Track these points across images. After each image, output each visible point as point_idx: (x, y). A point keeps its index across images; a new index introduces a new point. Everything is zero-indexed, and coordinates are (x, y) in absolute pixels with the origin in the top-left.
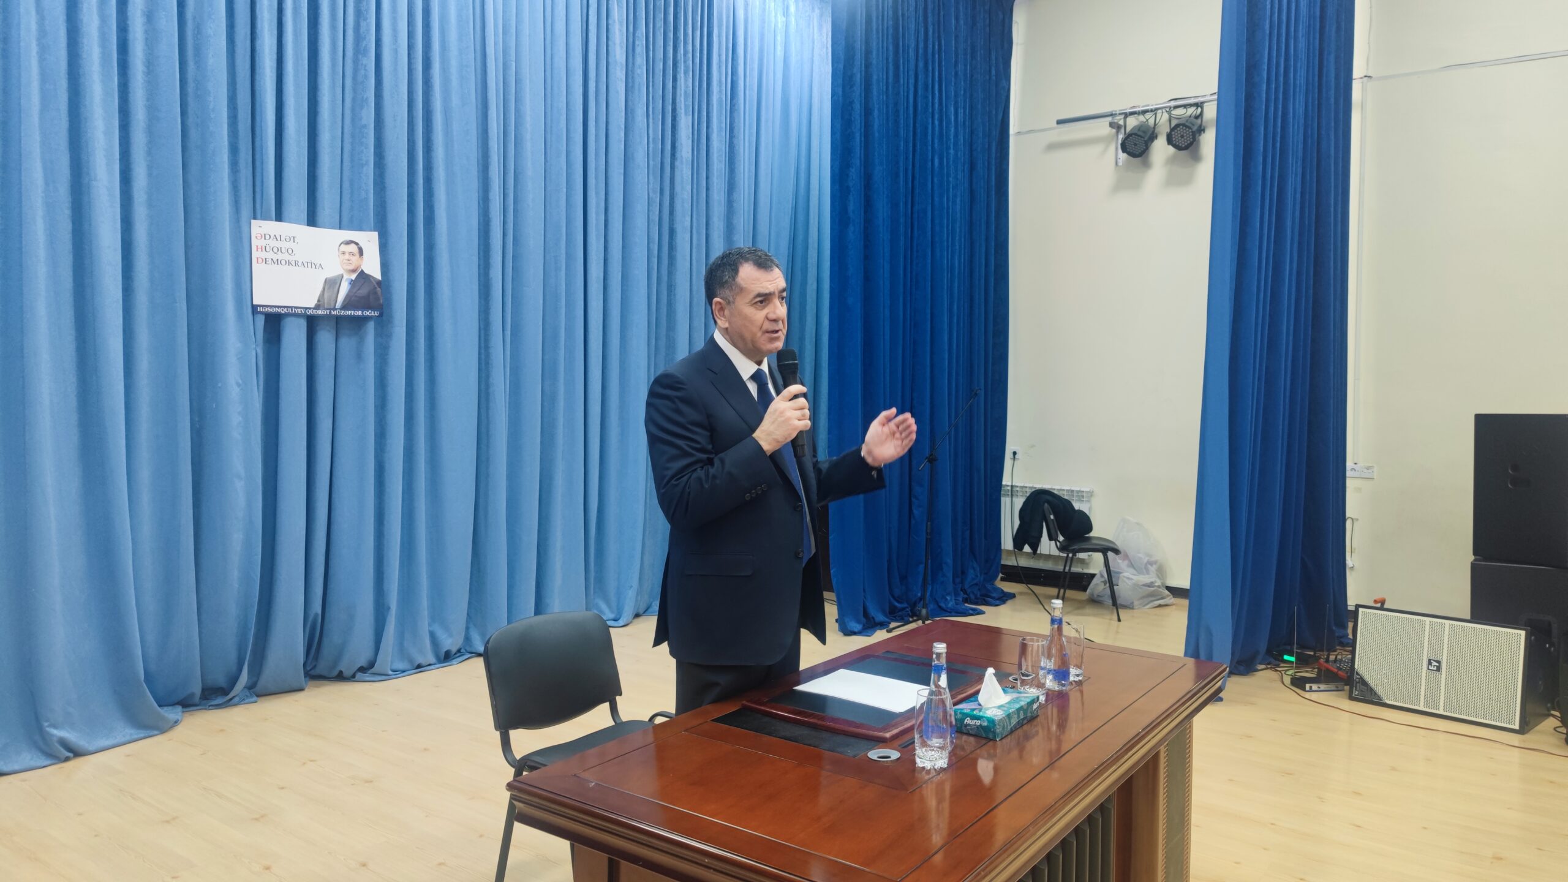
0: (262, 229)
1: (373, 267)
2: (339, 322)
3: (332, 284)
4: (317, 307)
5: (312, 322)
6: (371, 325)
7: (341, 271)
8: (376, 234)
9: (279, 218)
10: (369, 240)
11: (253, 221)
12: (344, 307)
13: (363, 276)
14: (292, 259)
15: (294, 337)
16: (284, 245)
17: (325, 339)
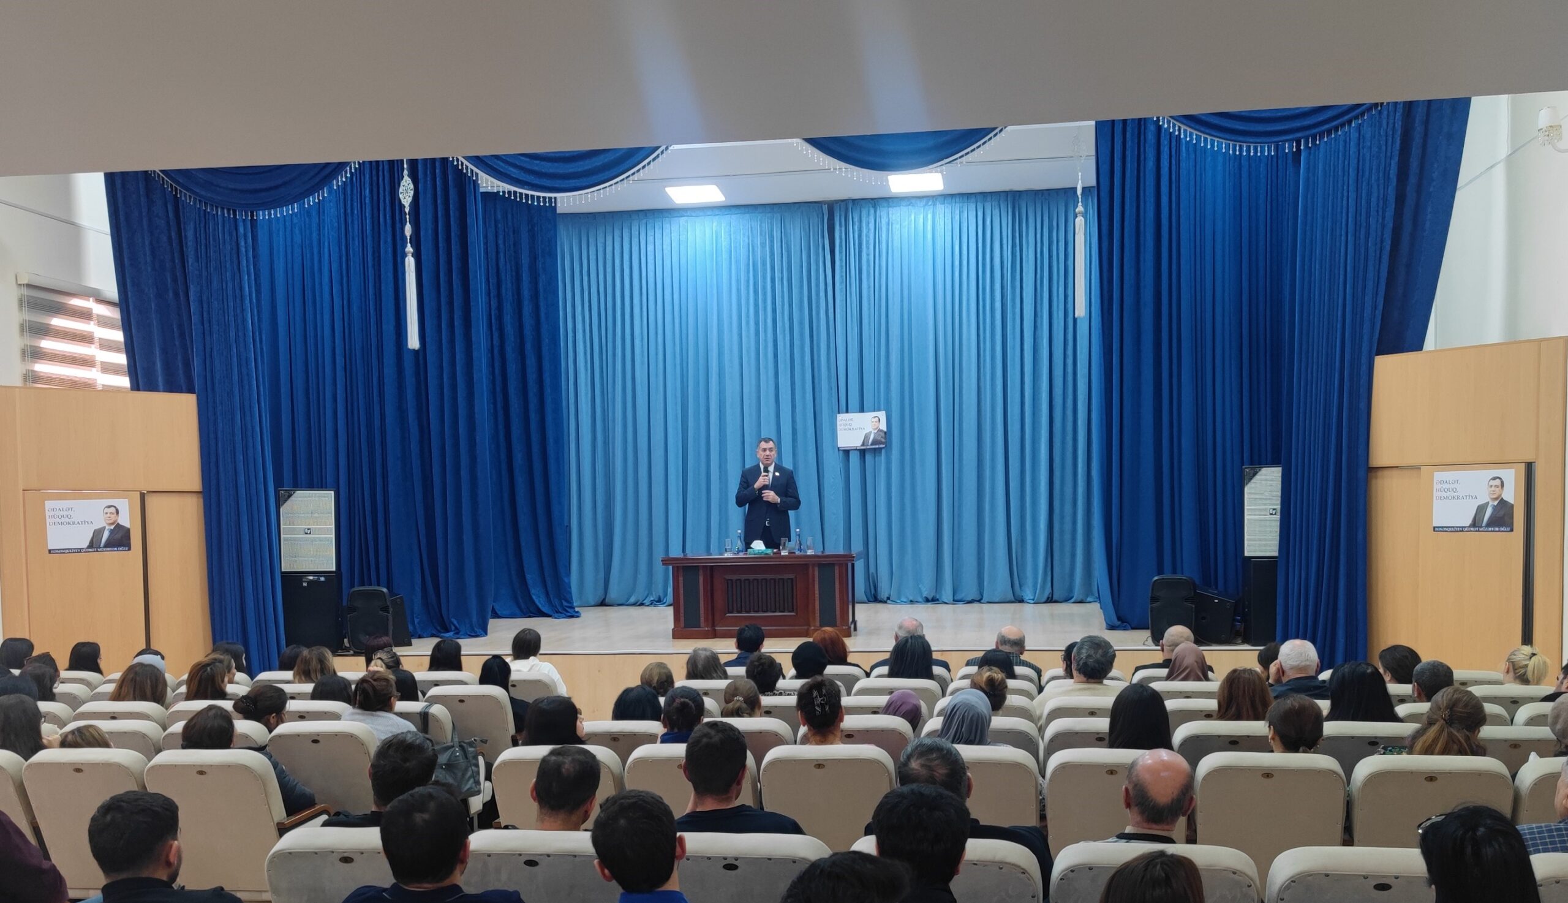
0: (841, 417)
1: (884, 427)
2: (876, 452)
3: (867, 437)
4: (863, 444)
5: (863, 452)
6: (883, 451)
7: (871, 430)
8: (884, 412)
9: (847, 411)
10: (882, 415)
11: (838, 415)
12: (872, 444)
13: (880, 431)
14: (851, 427)
15: (854, 459)
16: (848, 422)
17: (869, 458)
